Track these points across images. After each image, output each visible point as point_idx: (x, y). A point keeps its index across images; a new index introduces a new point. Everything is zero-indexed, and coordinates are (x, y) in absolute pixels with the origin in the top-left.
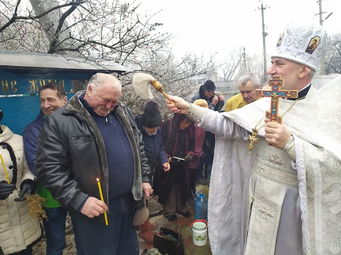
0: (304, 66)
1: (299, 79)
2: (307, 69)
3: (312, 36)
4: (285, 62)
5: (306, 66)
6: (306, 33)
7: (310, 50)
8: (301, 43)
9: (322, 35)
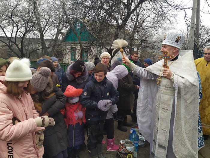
0: (175, 48)
1: (174, 53)
2: (176, 49)
3: (177, 36)
4: (167, 46)
5: (176, 48)
6: (175, 35)
7: (177, 41)
8: (173, 38)
9: (181, 35)
